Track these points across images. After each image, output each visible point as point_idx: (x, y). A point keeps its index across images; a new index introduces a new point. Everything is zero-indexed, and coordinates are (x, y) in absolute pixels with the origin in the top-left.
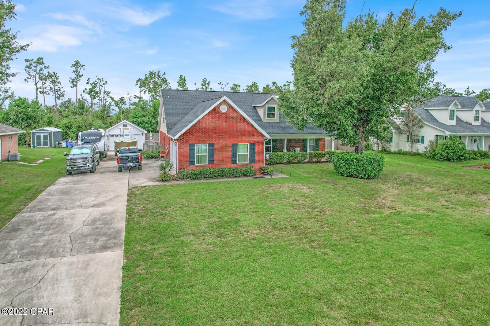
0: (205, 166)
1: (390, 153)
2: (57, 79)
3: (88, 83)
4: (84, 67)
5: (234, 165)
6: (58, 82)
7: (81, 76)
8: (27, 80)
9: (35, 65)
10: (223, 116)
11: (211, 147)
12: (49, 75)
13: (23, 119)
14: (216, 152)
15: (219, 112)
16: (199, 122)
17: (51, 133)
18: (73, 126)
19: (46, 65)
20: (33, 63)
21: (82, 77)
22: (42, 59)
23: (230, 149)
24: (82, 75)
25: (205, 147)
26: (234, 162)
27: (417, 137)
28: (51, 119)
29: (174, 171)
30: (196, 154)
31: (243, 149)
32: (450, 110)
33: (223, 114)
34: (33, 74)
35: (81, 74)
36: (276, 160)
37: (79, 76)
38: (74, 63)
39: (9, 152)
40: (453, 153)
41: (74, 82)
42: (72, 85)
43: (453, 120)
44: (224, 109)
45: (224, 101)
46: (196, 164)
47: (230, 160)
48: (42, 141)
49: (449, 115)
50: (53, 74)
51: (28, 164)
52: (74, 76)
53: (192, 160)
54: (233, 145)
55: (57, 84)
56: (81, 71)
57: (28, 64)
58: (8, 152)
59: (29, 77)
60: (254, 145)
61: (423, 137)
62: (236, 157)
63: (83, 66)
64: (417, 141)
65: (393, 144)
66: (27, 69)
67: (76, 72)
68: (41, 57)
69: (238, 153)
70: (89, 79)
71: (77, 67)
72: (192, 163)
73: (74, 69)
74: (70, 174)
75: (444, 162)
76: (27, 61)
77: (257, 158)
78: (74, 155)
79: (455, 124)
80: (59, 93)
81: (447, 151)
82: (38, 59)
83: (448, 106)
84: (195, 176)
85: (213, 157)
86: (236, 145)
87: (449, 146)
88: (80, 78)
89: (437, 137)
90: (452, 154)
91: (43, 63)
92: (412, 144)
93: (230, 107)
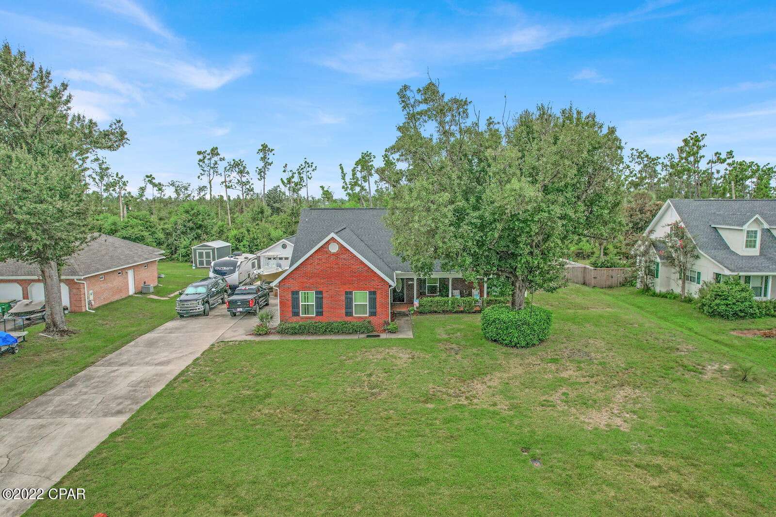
0: (312, 318)
1: (654, 295)
2: (245, 167)
3: (284, 171)
4: (273, 152)
5: (349, 318)
6: (246, 171)
7: (270, 164)
8: (201, 177)
9: (208, 157)
10: (333, 257)
11: (320, 296)
12: (234, 163)
13: (191, 229)
14: (325, 301)
15: (328, 252)
16: (302, 264)
17: (213, 250)
18: (245, 238)
19: (222, 156)
20: (206, 155)
21: (272, 165)
22: (217, 148)
23: (343, 298)
24: (272, 163)
25: (312, 295)
26: (349, 314)
27: (692, 273)
28: (221, 228)
29: (276, 322)
30: (301, 304)
31: (361, 298)
32: (748, 232)
33: (333, 254)
34: (207, 170)
35: (270, 161)
36: (427, 308)
37: (267, 164)
38: (262, 148)
39: (145, 283)
40: (727, 305)
41: (262, 173)
42: (259, 177)
43: (754, 246)
44: (334, 249)
45: (333, 239)
46: (301, 315)
47: (344, 311)
48: (204, 259)
49: (745, 239)
50: (239, 162)
51: (159, 298)
52: (261, 164)
53: (296, 310)
54: (347, 293)
55: (245, 175)
56: (271, 157)
57: (201, 157)
58: (143, 282)
59: (203, 173)
60: (374, 293)
61: (699, 273)
62: (351, 308)
63: (272, 150)
64: (692, 279)
65: (657, 281)
66: (201, 163)
67: (263, 159)
68: (215, 147)
69: (354, 303)
70: (286, 165)
71: (265, 153)
72: (296, 314)
73: (261, 155)
74: (182, 317)
75: (713, 320)
76: (199, 153)
77: (379, 309)
78: (187, 295)
79: (758, 254)
80: (248, 186)
81: (717, 301)
82: (212, 150)
83: (742, 224)
84: (295, 332)
85: (322, 307)
86: (351, 293)
87: (720, 293)
88: (269, 167)
89: (717, 276)
90: (724, 307)
91: (218, 154)
92: (684, 283)
93: (341, 246)
